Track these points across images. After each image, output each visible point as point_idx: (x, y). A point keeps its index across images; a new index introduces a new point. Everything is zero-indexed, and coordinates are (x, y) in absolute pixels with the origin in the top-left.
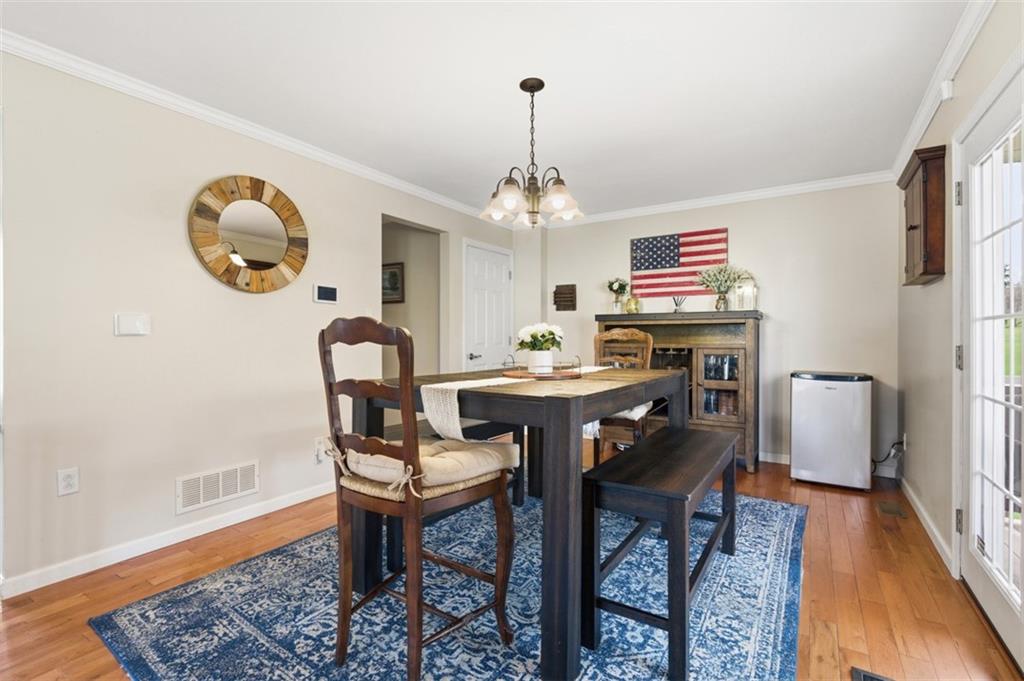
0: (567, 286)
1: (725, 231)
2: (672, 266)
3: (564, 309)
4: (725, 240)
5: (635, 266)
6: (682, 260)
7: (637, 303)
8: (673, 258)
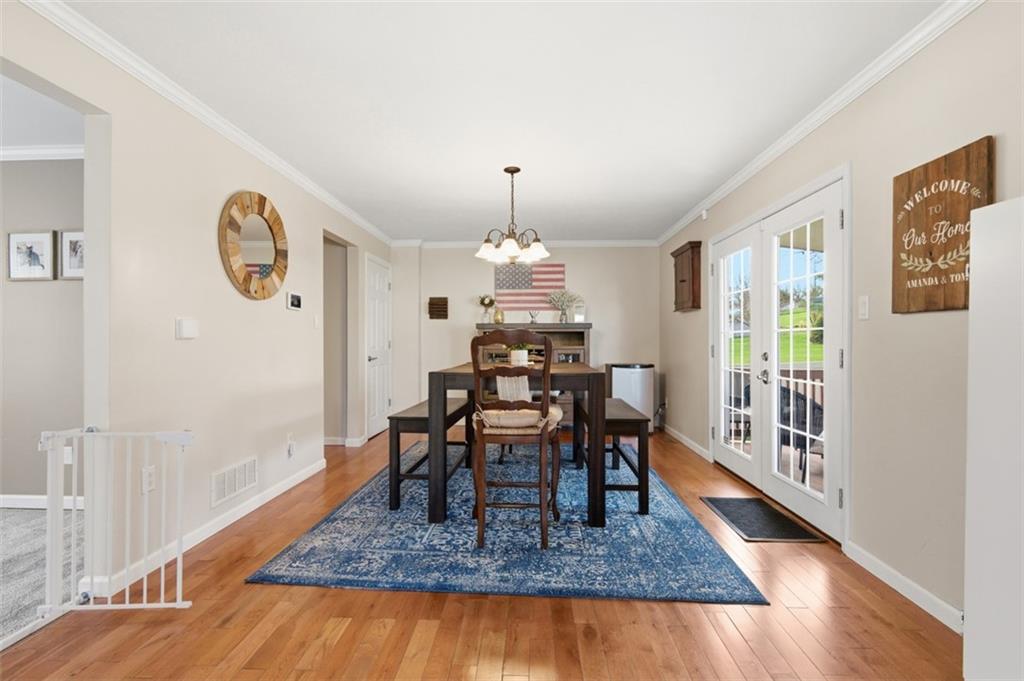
0: (440, 299)
1: (563, 266)
2: (526, 288)
3: (437, 318)
4: (563, 272)
5: (498, 286)
6: (534, 284)
7: (502, 315)
8: (527, 282)
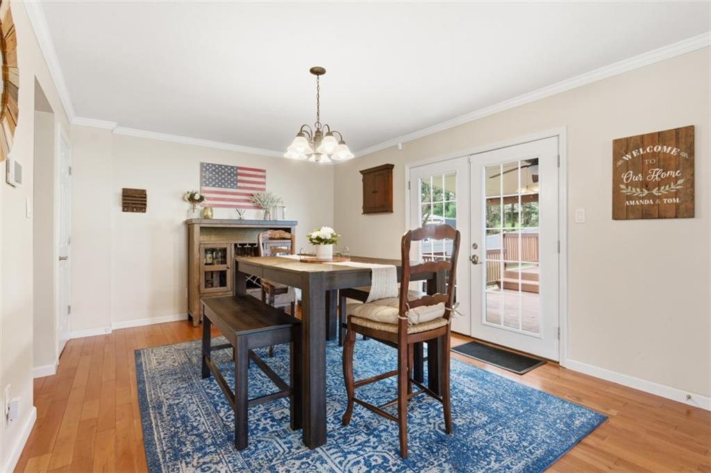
0: (136, 190)
1: (264, 171)
2: (232, 187)
3: (133, 211)
4: (264, 177)
5: (204, 183)
6: (239, 184)
7: (212, 211)
8: (232, 182)
